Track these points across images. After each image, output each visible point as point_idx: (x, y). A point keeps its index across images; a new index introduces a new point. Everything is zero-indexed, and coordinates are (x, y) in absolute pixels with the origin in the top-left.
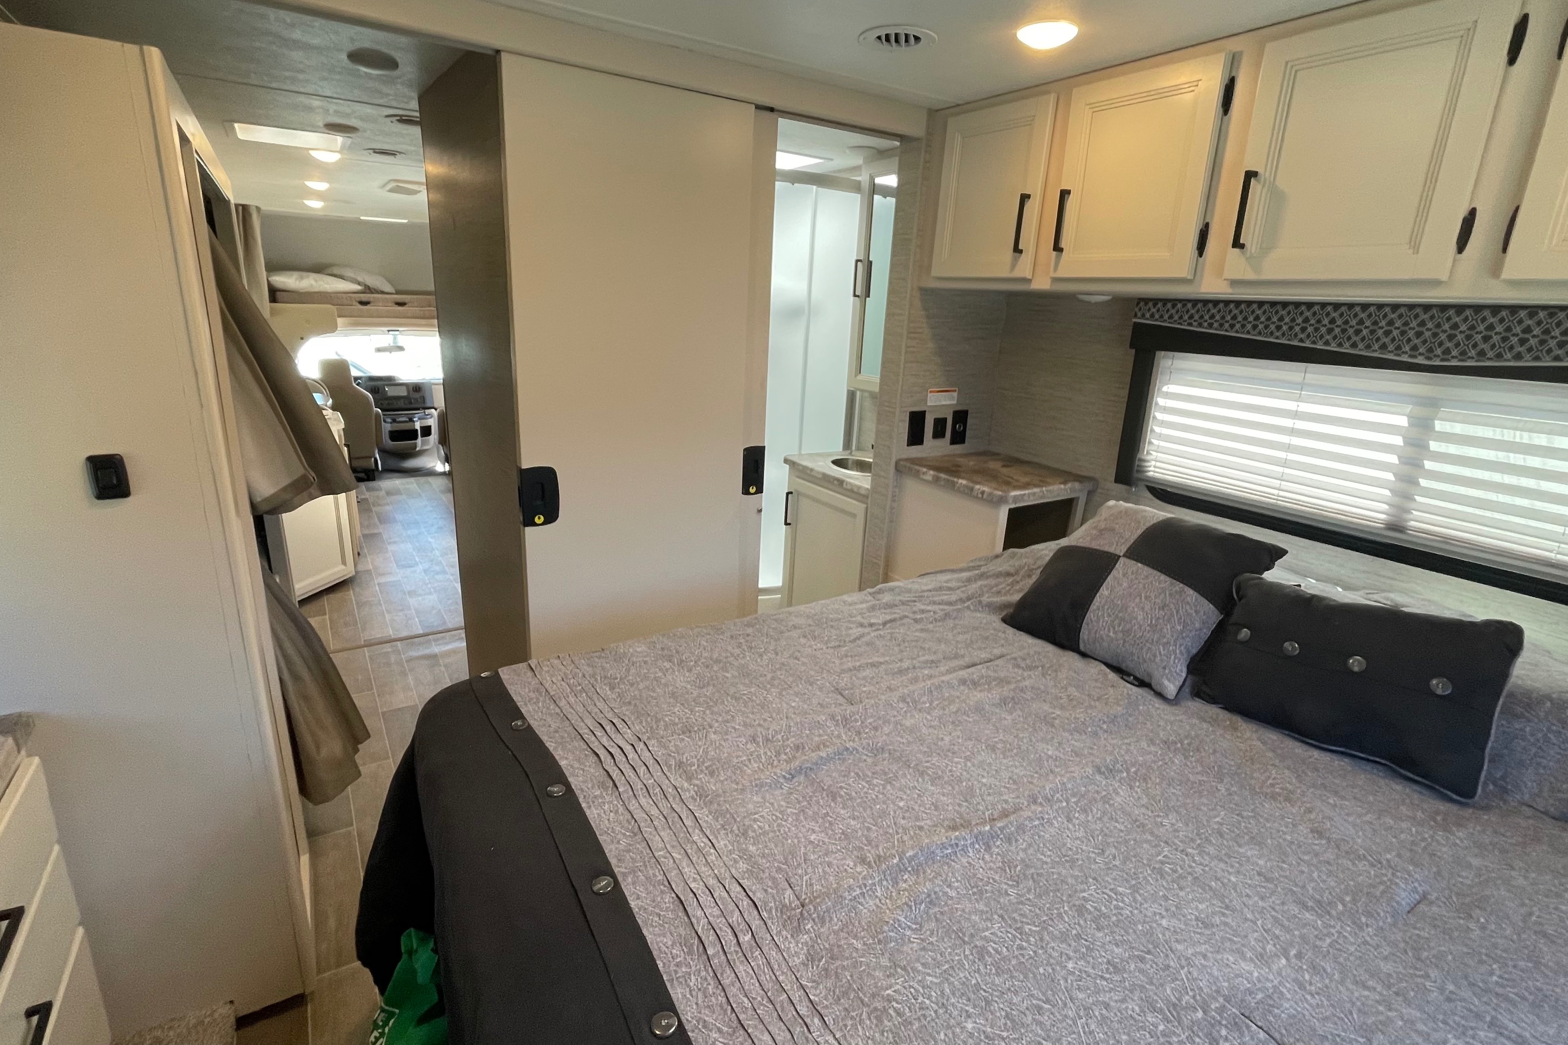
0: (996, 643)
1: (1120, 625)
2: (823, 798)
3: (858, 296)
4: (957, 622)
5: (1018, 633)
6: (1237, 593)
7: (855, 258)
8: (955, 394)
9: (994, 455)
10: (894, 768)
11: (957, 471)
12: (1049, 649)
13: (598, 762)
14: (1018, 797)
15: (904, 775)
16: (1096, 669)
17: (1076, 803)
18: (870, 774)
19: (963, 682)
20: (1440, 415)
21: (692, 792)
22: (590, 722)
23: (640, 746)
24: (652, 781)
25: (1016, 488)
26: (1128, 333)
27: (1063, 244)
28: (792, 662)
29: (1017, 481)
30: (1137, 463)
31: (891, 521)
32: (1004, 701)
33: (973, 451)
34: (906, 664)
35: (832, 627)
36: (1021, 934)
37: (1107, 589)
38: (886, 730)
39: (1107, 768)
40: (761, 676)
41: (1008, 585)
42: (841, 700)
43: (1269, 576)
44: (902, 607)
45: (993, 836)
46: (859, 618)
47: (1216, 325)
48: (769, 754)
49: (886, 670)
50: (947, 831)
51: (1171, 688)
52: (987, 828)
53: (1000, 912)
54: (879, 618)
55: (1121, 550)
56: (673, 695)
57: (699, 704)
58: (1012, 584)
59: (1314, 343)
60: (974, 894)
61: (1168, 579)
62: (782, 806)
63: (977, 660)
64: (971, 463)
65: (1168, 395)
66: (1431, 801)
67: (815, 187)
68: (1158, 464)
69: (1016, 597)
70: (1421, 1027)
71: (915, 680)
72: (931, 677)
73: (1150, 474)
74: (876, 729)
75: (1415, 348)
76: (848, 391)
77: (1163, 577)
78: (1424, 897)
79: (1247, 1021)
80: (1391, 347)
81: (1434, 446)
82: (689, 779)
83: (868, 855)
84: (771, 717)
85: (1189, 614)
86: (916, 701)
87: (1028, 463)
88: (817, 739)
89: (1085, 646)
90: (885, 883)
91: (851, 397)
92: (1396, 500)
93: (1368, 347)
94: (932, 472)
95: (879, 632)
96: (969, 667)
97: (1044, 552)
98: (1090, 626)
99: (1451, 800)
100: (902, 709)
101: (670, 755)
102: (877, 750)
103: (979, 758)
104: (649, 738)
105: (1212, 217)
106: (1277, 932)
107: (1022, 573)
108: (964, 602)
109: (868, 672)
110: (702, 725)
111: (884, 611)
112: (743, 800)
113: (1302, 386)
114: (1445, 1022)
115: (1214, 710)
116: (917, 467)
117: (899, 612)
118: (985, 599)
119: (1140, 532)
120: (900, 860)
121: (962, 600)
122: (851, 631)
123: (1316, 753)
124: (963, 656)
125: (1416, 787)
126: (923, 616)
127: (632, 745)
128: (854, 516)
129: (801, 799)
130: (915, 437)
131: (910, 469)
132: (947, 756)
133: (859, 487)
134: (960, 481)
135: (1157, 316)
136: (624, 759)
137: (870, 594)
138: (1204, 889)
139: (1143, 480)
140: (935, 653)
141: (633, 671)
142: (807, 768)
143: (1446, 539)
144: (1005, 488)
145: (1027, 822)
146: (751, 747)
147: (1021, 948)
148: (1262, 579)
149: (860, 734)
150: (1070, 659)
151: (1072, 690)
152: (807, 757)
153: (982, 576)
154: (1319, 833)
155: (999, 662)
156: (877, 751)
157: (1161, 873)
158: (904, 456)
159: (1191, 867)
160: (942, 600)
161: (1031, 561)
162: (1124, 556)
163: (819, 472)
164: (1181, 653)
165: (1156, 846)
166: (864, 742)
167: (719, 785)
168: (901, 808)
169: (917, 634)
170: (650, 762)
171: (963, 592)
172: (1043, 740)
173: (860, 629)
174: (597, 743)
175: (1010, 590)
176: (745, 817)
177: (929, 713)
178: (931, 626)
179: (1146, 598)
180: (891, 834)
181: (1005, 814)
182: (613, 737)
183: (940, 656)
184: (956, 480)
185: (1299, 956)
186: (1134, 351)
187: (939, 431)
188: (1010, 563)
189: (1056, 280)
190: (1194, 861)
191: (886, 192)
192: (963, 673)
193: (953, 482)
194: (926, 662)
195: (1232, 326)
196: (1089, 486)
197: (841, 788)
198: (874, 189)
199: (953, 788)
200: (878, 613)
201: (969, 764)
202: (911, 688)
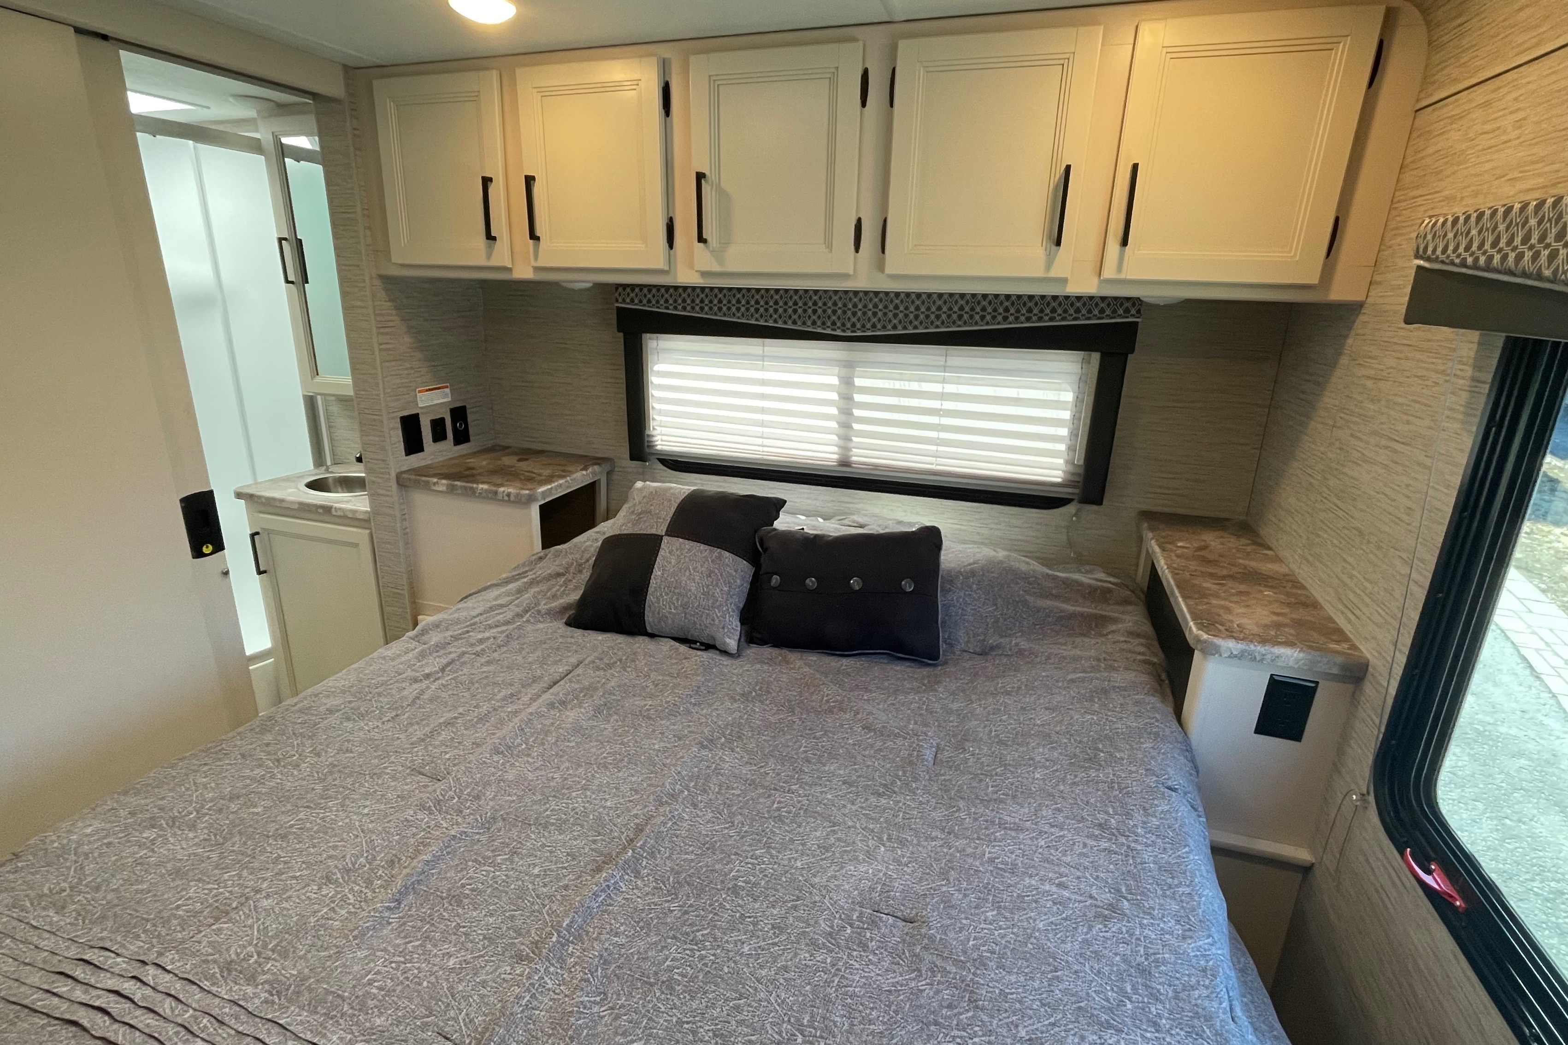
0: (569, 651)
1: (678, 600)
2: (445, 910)
3: (292, 282)
4: (522, 641)
5: (586, 632)
6: (762, 544)
7: (276, 236)
8: (448, 390)
9: (505, 449)
10: (514, 833)
11: (473, 476)
12: (620, 640)
13: (80, 1033)
14: (646, 806)
15: (528, 836)
16: (667, 645)
17: (695, 787)
18: (489, 854)
19: (551, 705)
20: (856, 374)
21: (264, 995)
22: (35, 978)
23: (150, 974)
24: (191, 1011)
25: (542, 483)
26: (614, 317)
27: (538, 234)
28: (342, 757)
29: (540, 475)
30: (646, 439)
31: (407, 543)
32: (598, 711)
33: (479, 448)
34: (485, 708)
35: (379, 694)
36: (696, 944)
37: (659, 569)
38: (490, 794)
39: (707, 739)
40: (307, 792)
41: (561, 586)
42: (425, 780)
43: (779, 524)
44: (456, 643)
45: (637, 859)
46: (409, 673)
47: (688, 308)
48: (357, 888)
49: (464, 724)
50: (593, 877)
51: (732, 643)
52: (630, 853)
53: (671, 934)
54: (433, 664)
55: (661, 530)
56: (177, 873)
57: (226, 869)
58: (565, 584)
59: (766, 321)
60: (642, 928)
61: (707, 547)
62: (399, 945)
63: (557, 676)
64: (484, 463)
65: (660, 374)
66: (918, 670)
67: (191, 142)
68: (664, 438)
69: (576, 596)
70: (969, 850)
71: (501, 722)
72: (516, 713)
73: (659, 447)
74: (478, 797)
75: (834, 323)
76: (305, 397)
77: (703, 547)
78: (938, 747)
79: (879, 914)
80: (819, 323)
81: (858, 398)
82: (251, 979)
83: (522, 947)
84: (342, 840)
85: (731, 575)
86: (510, 747)
87: (542, 452)
88: (412, 840)
89: (651, 626)
90: (552, 969)
91: (311, 403)
92: (841, 443)
93: (804, 323)
94: (444, 481)
95: (440, 682)
96: (550, 687)
97: (588, 543)
98: (653, 608)
99: (928, 665)
100: (498, 762)
101: (206, 961)
102: (488, 822)
103: (596, 782)
104: (160, 954)
105: (674, 213)
106: (871, 826)
107: (572, 570)
108: (522, 617)
109: (444, 735)
110: (243, 895)
111: (435, 654)
112: (344, 965)
113: (763, 357)
114: (979, 838)
115: (767, 651)
116: (424, 478)
117: (455, 650)
118: (543, 607)
119: (673, 510)
120: (559, 936)
121: (519, 615)
122: (405, 693)
123: (845, 661)
124: (541, 677)
125: (908, 664)
126: (483, 646)
127: (134, 977)
128: (356, 545)
129: (419, 924)
130: (413, 444)
131: (417, 482)
132: (564, 794)
133: (354, 512)
134: (481, 486)
135: (636, 301)
136: (128, 1005)
137: (413, 639)
138: (815, 818)
139: (654, 454)
140: (511, 685)
141: (89, 868)
142: (413, 883)
143: (876, 467)
144: (530, 486)
145: (662, 829)
146: (329, 891)
147: (701, 958)
148: (775, 529)
149: (461, 812)
150: (640, 643)
151: (653, 675)
152: (408, 870)
153: (533, 583)
154: (867, 728)
155: (579, 671)
156: (487, 825)
157: (780, 819)
158: (405, 468)
159: (799, 802)
160: (498, 621)
161: (578, 556)
162: (666, 535)
163: (292, 503)
164: (734, 611)
165: (769, 796)
166: (470, 819)
167: (301, 964)
168: (538, 876)
169: (485, 669)
170: (177, 987)
171: (517, 606)
172: (647, 736)
173: (415, 686)
174: (65, 1006)
175: (565, 590)
176: (354, 987)
177: (529, 755)
178: (496, 655)
179: (694, 569)
180: (538, 911)
181: (639, 830)
182: (92, 981)
183: (517, 686)
184: (475, 486)
185: (889, 839)
186: (621, 335)
187: (439, 435)
188: (557, 563)
189: (537, 269)
190: (800, 796)
191: (300, 155)
192: (547, 696)
193: (472, 488)
194: (504, 699)
195: (702, 309)
196: (607, 467)
197: (463, 886)
198: (283, 151)
199: (582, 826)
200: (430, 659)
201: (588, 793)
202: (499, 734)
